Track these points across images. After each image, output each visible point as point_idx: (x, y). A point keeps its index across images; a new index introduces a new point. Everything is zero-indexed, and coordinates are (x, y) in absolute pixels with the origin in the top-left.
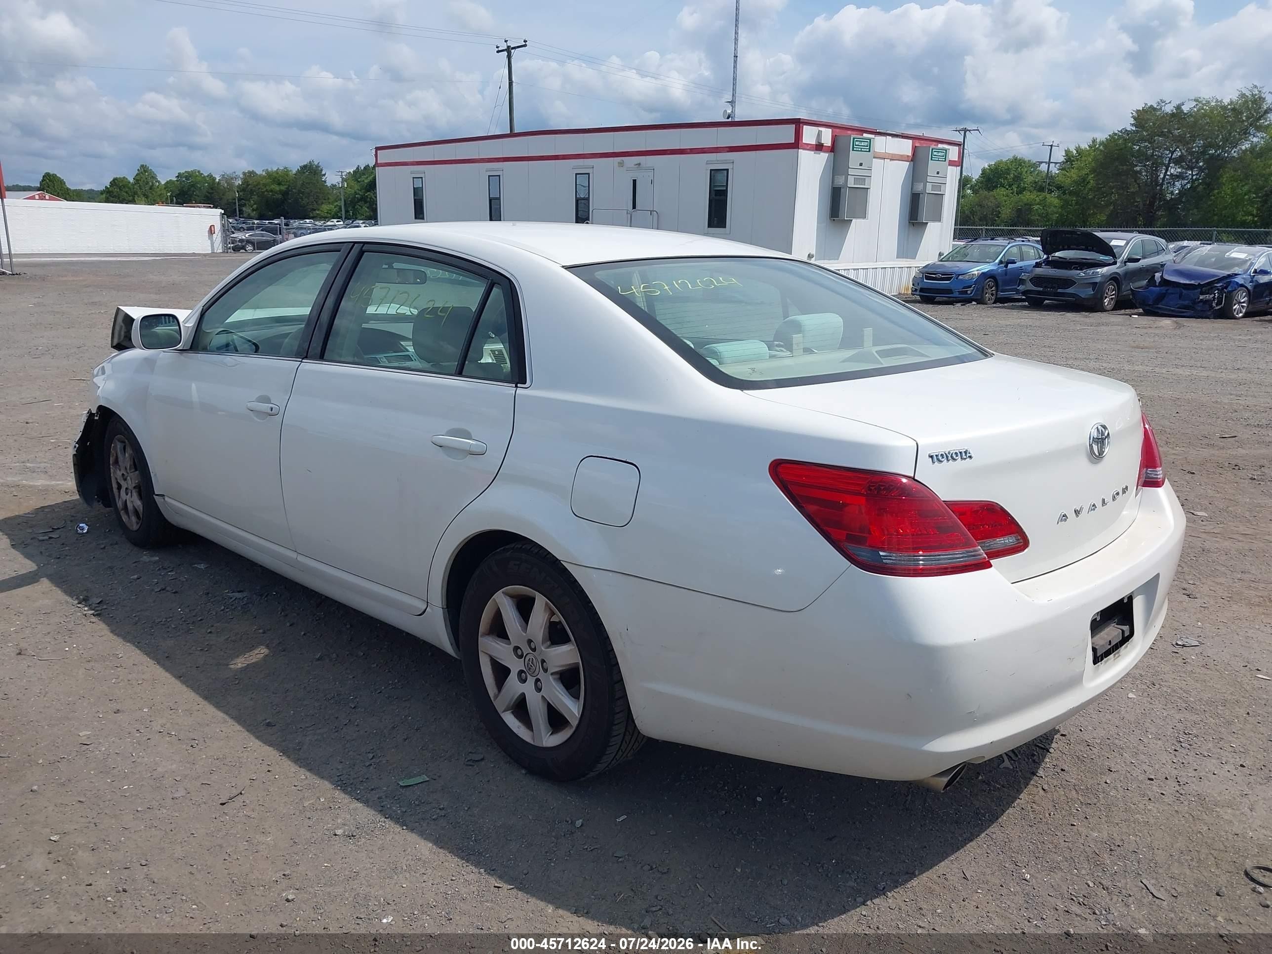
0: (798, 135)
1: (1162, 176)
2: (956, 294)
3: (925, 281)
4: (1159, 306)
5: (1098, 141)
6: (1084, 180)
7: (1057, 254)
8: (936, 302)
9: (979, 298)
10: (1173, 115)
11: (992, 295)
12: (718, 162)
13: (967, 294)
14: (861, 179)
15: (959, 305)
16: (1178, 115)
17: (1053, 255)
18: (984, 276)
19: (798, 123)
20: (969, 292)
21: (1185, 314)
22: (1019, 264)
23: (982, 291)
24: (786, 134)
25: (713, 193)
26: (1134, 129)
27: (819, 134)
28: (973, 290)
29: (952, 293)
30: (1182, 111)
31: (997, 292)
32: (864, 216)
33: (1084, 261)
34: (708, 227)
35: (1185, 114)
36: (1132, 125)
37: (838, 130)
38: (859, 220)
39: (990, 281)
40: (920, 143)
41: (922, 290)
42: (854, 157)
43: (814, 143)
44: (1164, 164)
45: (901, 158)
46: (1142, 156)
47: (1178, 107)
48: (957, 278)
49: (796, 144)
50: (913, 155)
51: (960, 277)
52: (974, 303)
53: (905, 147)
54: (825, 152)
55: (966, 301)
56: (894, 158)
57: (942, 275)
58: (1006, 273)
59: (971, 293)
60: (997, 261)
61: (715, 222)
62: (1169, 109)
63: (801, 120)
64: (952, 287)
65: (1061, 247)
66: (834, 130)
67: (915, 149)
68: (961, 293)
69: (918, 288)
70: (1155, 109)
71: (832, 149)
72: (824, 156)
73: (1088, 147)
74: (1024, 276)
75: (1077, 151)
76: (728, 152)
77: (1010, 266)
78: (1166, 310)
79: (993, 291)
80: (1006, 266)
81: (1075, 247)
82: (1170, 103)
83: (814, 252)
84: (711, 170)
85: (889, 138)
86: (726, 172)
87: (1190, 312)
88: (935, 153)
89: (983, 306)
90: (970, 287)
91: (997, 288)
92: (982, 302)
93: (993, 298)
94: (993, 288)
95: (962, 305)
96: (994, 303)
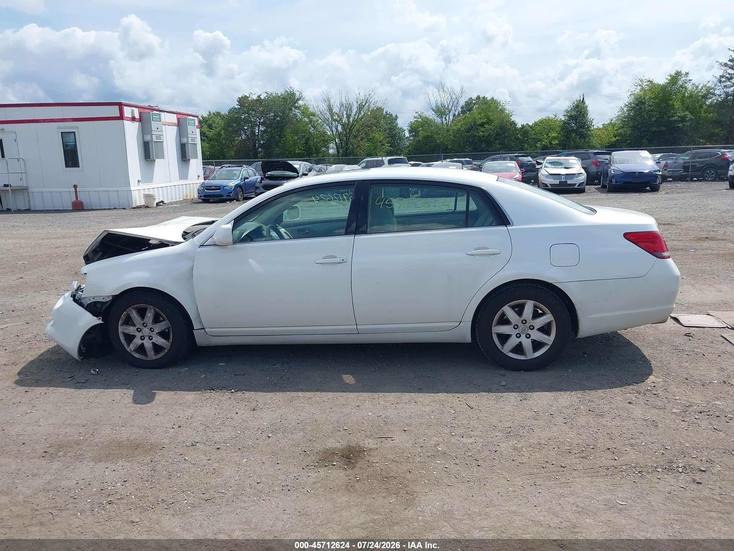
0: (121, 112)
1: (257, 131)
2: (225, 197)
3: (206, 191)
5: (212, 113)
6: (219, 133)
7: (269, 173)
8: (211, 202)
9: (237, 198)
10: (257, 100)
11: (242, 196)
12: (66, 127)
13: (231, 196)
14: (159, 137)
15: (228, 202)
16: (259, 100)
17: (267, 173)
18: (237, 186)
19: (120, 105)
20: (231, 195)
22: (250, 179)
23: (237, 194)
24: (114, 111)
25: (65, 146)
26: (239, 107)
27: (132, 112)
28: (233, 194)
29: (223, 197)
30: (261, 99)
31: (243, 194)
32: (163, 158)
33: (284, 176)
34: (66, 167)
35: (263, 100)
36: (238, 105)
37: (141, 109)
38: (159, 160)
39: (239, 189)
40: (180, 116)
41: (205, 196)
42: (154, 125)
43: (131, 117)
44: (257, 125)
45: (173, 125)
46: (246, 121)
47: (259, 97)
48: (224, 188)
49: (121, 117)
50: (178, 123)
51: (225, 188)
52: (235, 201)
53: (173, 118)
54: (137, 122)
55: (231, 200)
56: (170, 124)
57: (215, 187)
58: (245, 183)
59: (233, 196)
60: (240, 178)
61: (70, 164)
62: (255, 97)
63: (122, 104)
64: (222, 193)
65: (271, 169)
66: (140, 109)
67: (178, 119)
68: (227, 196)
69: (202, 195)
70: (248, 97)
71: (140, 120)
72: (136, 124)
73: (207, 116)
74: (258, 185)
75: (202, 118)
76: (73, 121)
77: (246, 180)
80: (244, 181)
81: (278, 169)
82: (255, 94)
83: (140, 179)
84: (62, 133)
85: (165, 113)
86: (73, 135)
88: (190, 122)
89: (238, 202)
90: (232, 192)
91: (243, 192)
92: (238, 200)
93: (242, 197)
94: (241, 193)
95: (230, 202)
96: (243, 200)
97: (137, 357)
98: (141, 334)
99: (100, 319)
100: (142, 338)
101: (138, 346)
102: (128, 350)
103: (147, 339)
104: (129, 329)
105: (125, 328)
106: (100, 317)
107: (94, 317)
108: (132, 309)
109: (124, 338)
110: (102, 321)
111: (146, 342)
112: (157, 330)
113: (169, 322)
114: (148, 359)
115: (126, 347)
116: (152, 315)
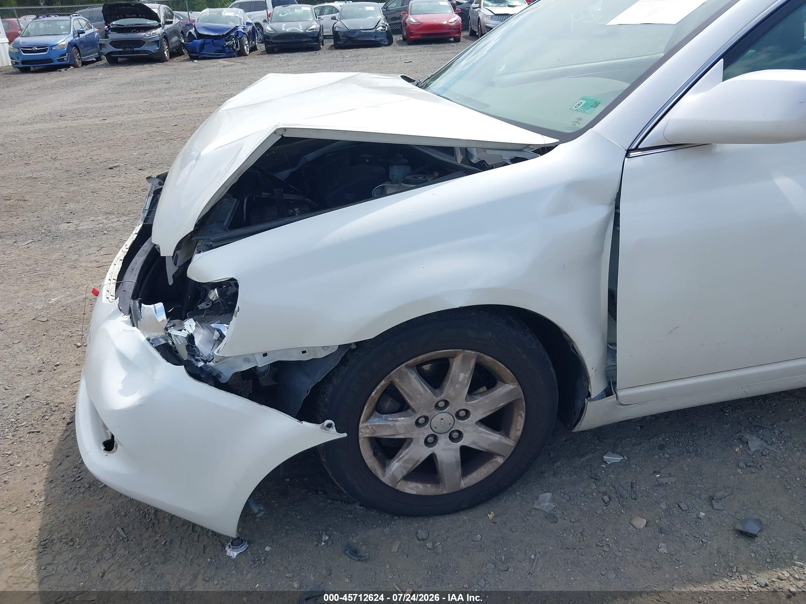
2: (56, 63)
3: (23, 54)
4: (203, 52)
7: (116, 23)
9: (73, 63)
11: (79, 59)
13: (64, 61)
15: (63, 70)
17: (112, 23)
18: (70, 44)
20: (65, 59)
21: (221, 56)
22: (85, 33)
23: (72, 57)
28: (67, 58)
29: (53, 62)
31: (81, 57)
39: (74, 49)
41: (23, 62)
48: (52, 49)
51: (54, 48)
52: (72, 67)
55: (67, 66)
58: (80, 40)
59: (67, 60)
60: (72, 33)
64: (51, 57)
65: (118, 17)
68: (59, 60)
69: (19, 61)
74: (102, 41)
77: (81, 36)
78: (208, 54)
79: (78, 56)
80: (78, 36)
81: (129, 16)
87: (224, 54)
89: (78, 69)
90: (65, 55)
91: (80, 54)
92: (76, 66)
93: (81, 62)
94: (78, 54)
95: (66, 70)
96: (82, 66)
97: (414, 492)
98: (426, 431)
99: (329, 426)
100: (432, 440)
101: (419, 463)
102: (385, 479)
103: (443, 441)
104: (395, 425)
105: (376, 426)
106: (328, 422)
107: (305, 423)
108: (406, 370)
109: (371, 453)
110: (339, 431)
111: (443, 449)
112: (478, 414)
113: (520, 387)
114: (445, 492)
115: (379, 473)
116: (470, 376)
